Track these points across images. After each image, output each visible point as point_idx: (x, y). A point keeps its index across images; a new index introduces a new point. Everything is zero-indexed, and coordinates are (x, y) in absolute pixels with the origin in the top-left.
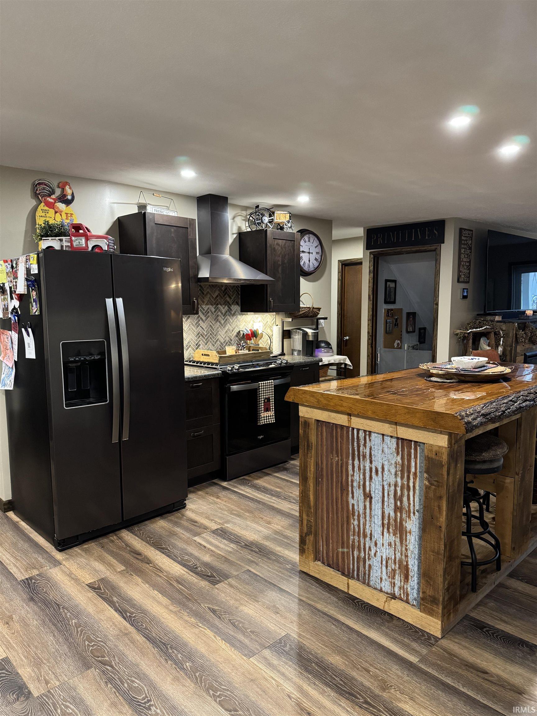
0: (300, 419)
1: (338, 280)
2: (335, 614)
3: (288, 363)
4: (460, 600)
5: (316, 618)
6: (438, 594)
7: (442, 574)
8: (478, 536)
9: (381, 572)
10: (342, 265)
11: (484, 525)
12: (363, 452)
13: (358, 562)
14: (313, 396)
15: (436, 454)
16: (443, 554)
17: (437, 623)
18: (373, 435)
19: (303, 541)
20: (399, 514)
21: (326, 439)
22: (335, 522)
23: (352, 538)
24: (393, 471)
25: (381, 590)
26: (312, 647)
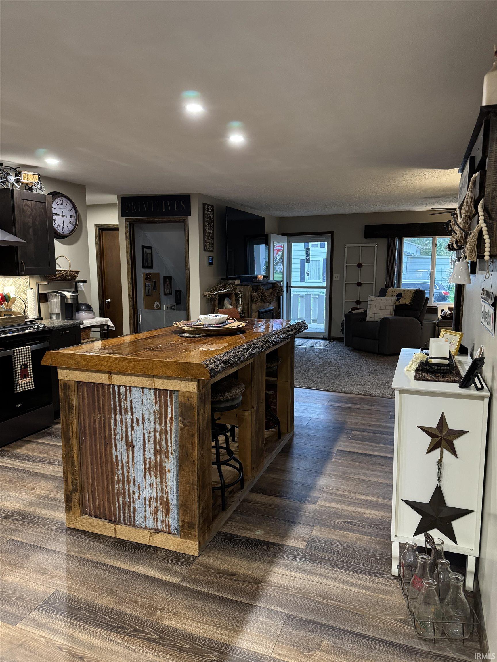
0: (60, 382)
1: (96, 244)
2: (104, 559)
3: (46, 327)
4: (213, 521)
5: (86, 568)
6: (194, 519)
7: (197, 501)
8: (225, 463)
9: (145, 512)
10: (99, 229)
11: (230, 453)
12: (125, 406)
13: (123, 508)
14: (72, 358)
15: (188, 399)
16: (197, 484)
17: (194, 544)
18: (133, 389)
19: (68, 500)
20: (158, 457)
21: (88, 398)
22: (100, 475)
23: (116, 486)
24: (152, 419)
25: (146, 528)
26: (82, 596)
